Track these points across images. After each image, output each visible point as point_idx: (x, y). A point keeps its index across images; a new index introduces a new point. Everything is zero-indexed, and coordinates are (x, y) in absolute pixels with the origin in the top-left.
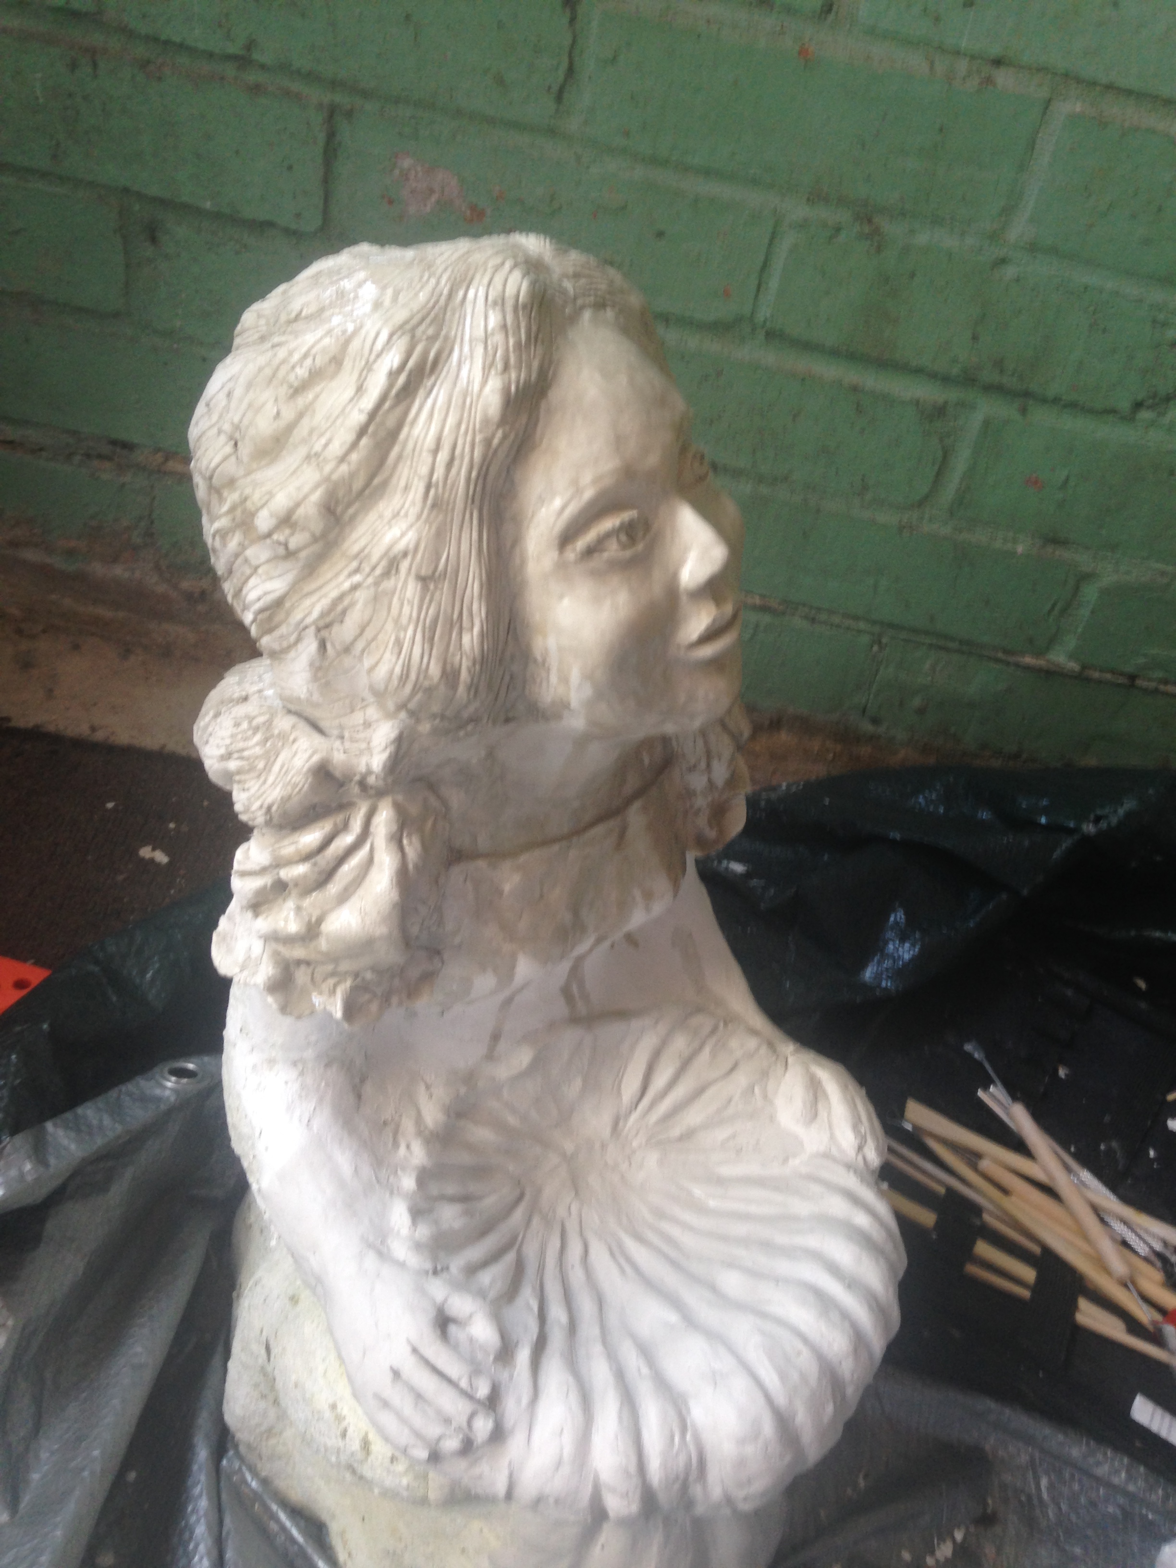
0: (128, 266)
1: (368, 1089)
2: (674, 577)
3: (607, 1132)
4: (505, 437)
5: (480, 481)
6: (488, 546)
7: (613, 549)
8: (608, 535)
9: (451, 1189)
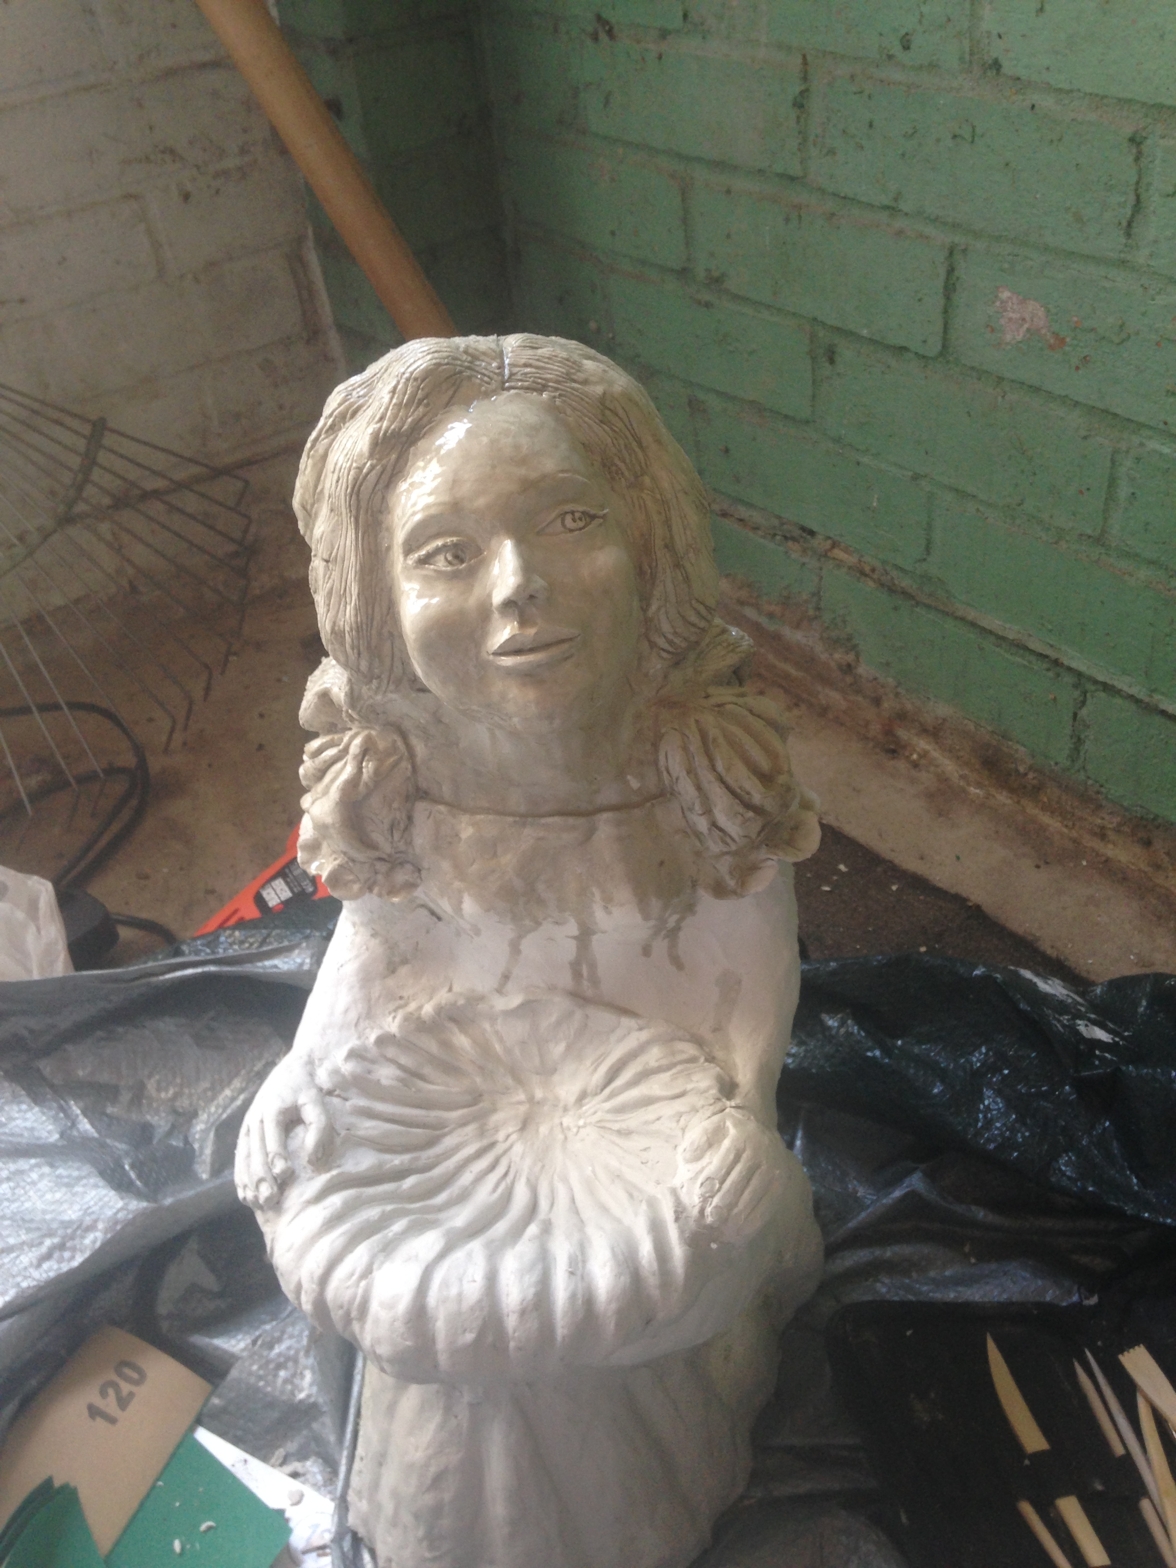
0: (814, 382)
1: (403, 971)
2: (489, 596)
3: (572, 1099)
4: (373, 467)
5: (354, 497)
6: (362, 545)
7: (441, 563)
8: (437, 551)
9: (404, 1060)
